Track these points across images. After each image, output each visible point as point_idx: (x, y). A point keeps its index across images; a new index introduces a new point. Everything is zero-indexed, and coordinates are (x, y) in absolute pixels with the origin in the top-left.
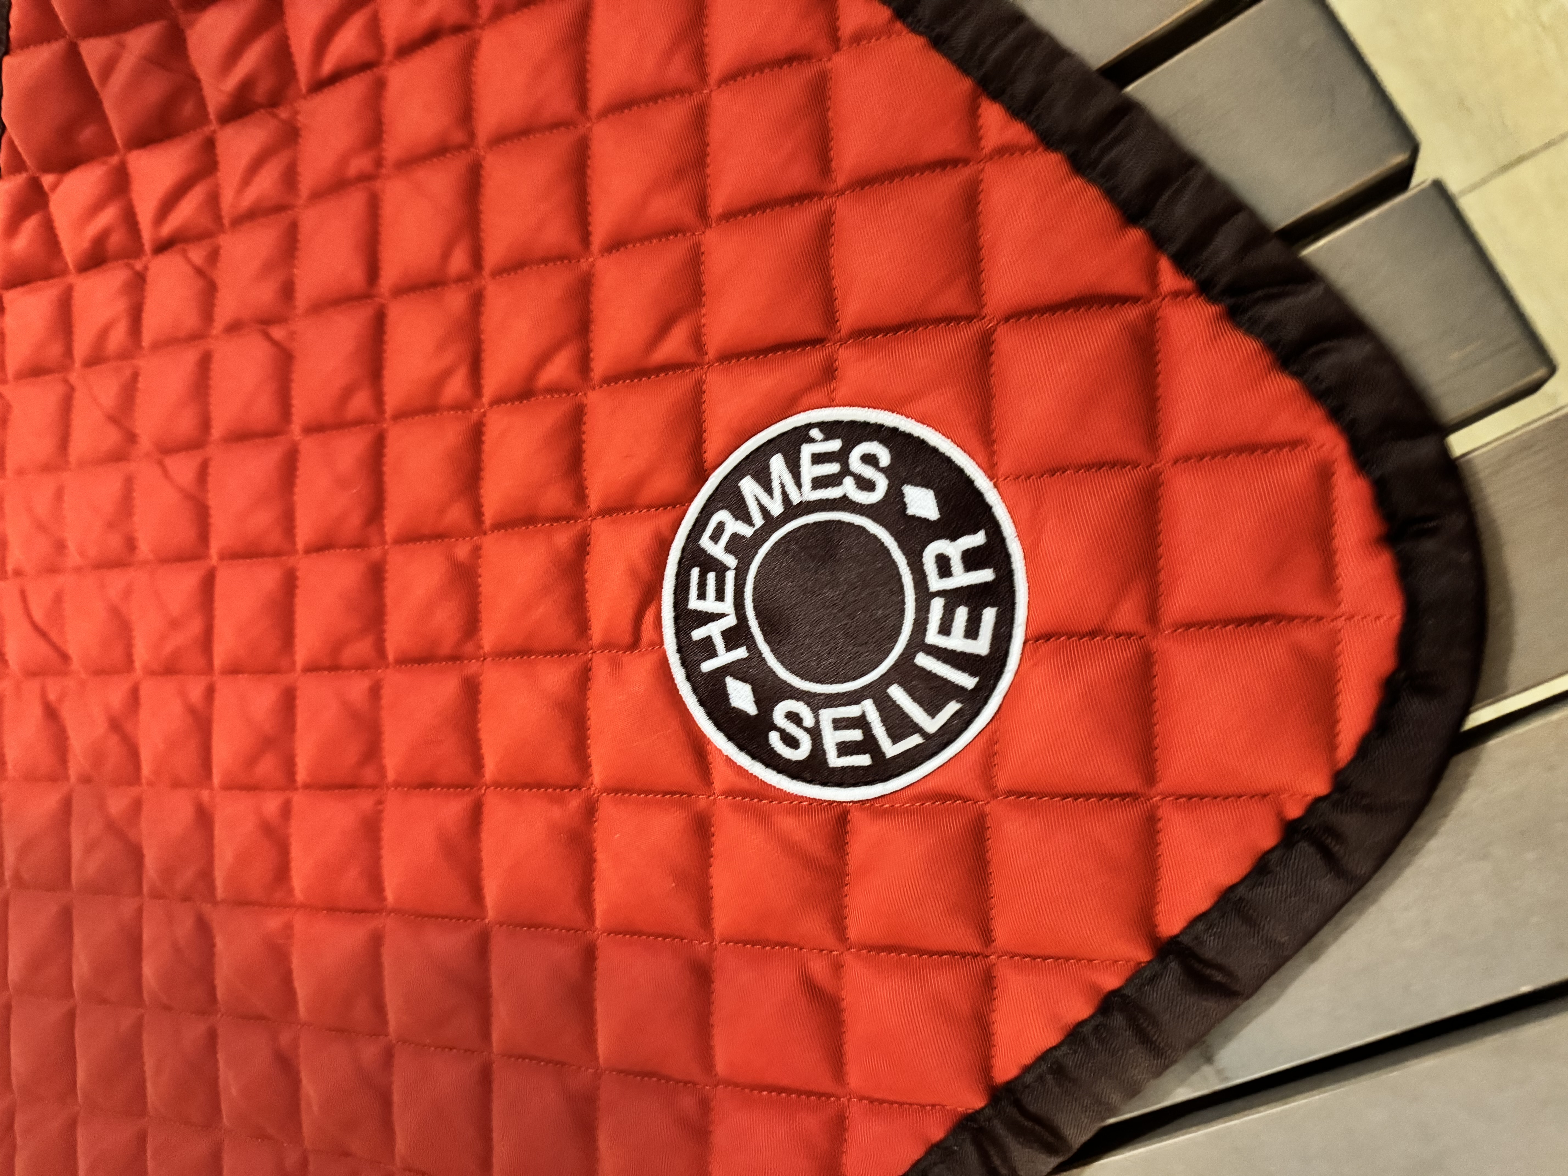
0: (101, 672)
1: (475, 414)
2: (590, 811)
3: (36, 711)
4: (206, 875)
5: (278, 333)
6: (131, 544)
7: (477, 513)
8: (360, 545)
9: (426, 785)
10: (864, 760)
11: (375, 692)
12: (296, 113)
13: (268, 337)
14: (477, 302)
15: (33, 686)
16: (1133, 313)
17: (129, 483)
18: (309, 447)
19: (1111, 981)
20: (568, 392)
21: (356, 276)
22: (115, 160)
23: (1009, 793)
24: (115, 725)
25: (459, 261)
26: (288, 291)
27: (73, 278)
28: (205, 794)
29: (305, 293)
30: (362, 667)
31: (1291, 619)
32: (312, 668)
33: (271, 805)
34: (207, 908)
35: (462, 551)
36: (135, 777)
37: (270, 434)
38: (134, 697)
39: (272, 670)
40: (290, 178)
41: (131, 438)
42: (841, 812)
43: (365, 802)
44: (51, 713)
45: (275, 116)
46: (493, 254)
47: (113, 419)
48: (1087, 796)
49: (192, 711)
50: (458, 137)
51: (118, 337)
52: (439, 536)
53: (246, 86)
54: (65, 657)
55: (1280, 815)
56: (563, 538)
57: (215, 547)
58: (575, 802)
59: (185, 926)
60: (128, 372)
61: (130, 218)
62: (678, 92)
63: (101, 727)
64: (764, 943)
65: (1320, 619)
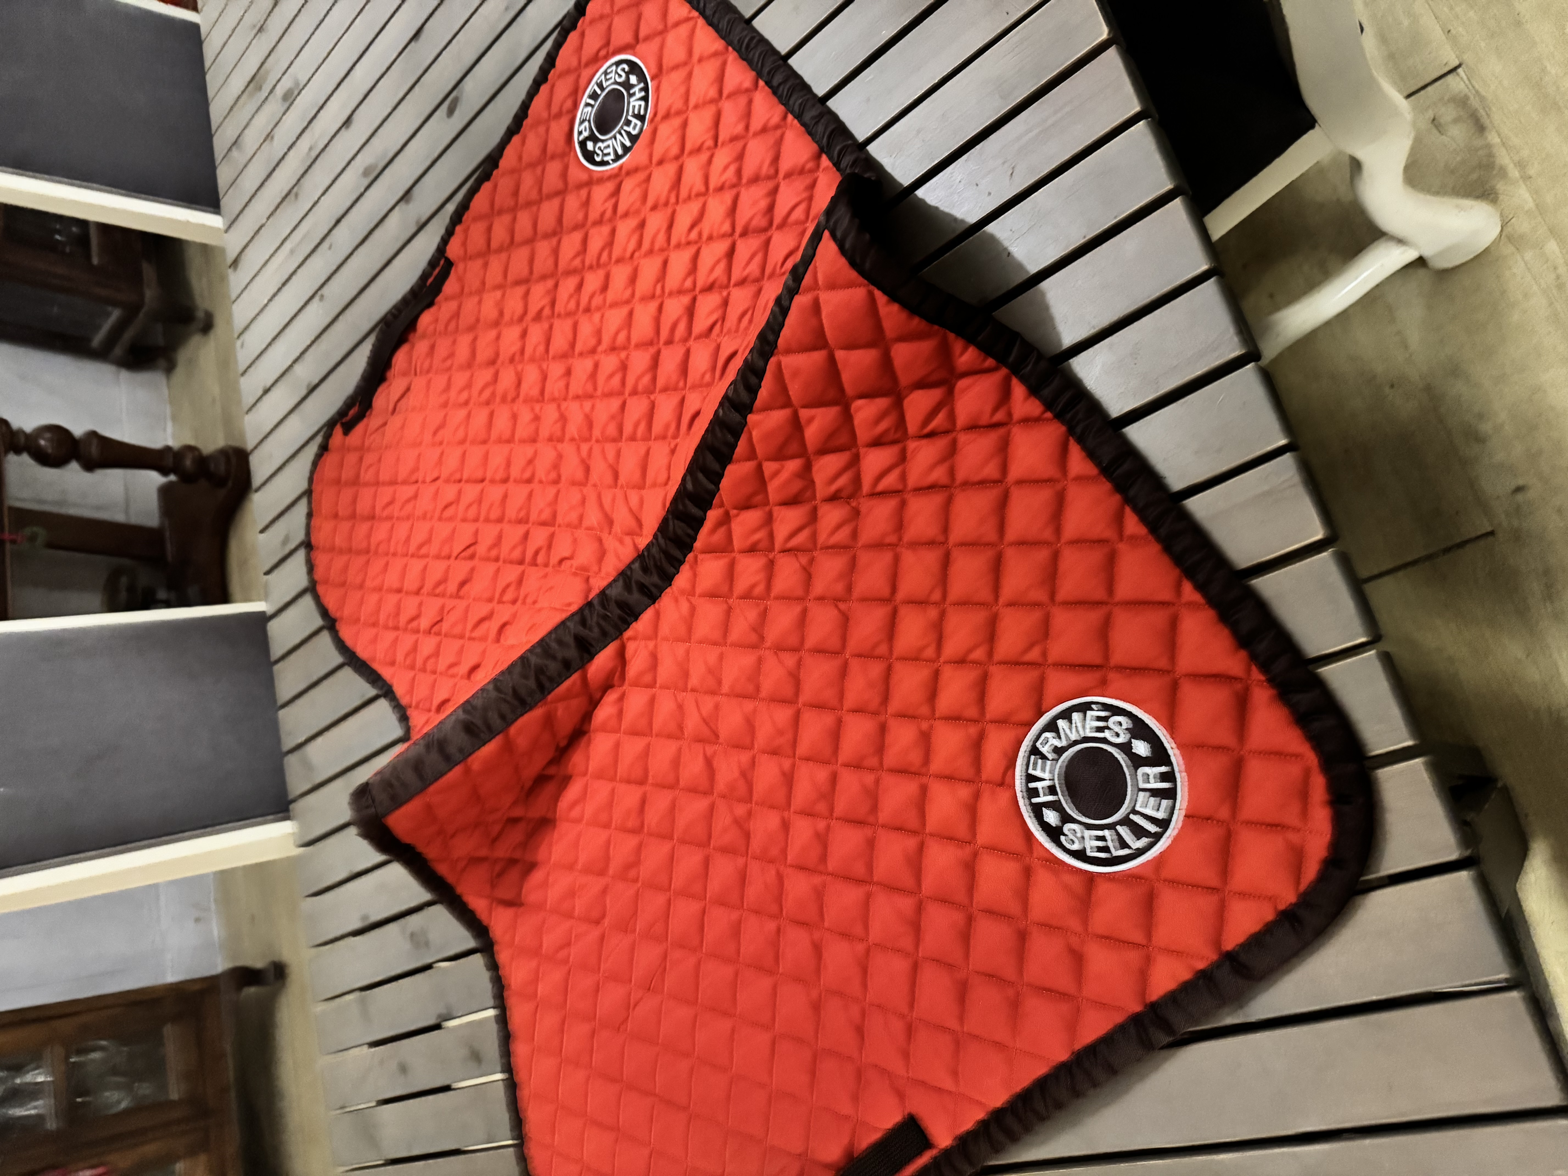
0: (738, 746)
1: (936, 665)
2: (975, 855)
3: (701, 759)
4: (784, 852)
5: (843, 606)
6: (758, 688)
7: (933, 710)
8: (875, 713)
9: (899, 829)
10: (1102, 855)
11: (877, 782)
12: (859, 504)
13: (836, 606)
14: (942, 615)
15: (699, 747)
16: (1239, 686)
17: (760, 661)
18: (855, 665)
19: (1201, 965)
20: (980, 664)
21: (886, 592)
22: (767, 509)
23: (1165, 880)
24: (744, 774)
25: (936, 596)
26: (849, 588)
27: (738, 556)
28: (786, 814)
29: (857, 592)
30: (871, 769)
31: (1288, 828)
32: (846, 765)
33: (821, 825)
34: (782, 868)
35: (925, 725)
36: (750, 800)
37: (836, 653)
38: (753, 763)
39: (826, 762)
40: (854, 534)
41: (762, 638)
42: (1091, 876)
43: (868, 832)
44: (709, 762)
45: (849, 503)
46: (953, 596)
47: (754, 630)
48: (1198, 886)
49: (784, 774)
50: (941, 538)
51: (759, 589)
52: (913, 717)
53: (839, 491)
54: (717, 736)
55: (1276, 908)
56: (973, 730)
57: (801, 700)
58: (968, 850)
59: (771, 874)
60: (762, 608)
61: (771, 536)
62: (1046, 543)
63: (736, 774)
64: (1050, 926)
65: (1299, 830)
